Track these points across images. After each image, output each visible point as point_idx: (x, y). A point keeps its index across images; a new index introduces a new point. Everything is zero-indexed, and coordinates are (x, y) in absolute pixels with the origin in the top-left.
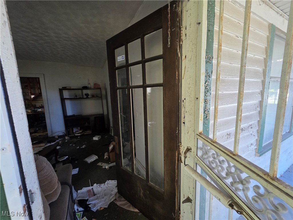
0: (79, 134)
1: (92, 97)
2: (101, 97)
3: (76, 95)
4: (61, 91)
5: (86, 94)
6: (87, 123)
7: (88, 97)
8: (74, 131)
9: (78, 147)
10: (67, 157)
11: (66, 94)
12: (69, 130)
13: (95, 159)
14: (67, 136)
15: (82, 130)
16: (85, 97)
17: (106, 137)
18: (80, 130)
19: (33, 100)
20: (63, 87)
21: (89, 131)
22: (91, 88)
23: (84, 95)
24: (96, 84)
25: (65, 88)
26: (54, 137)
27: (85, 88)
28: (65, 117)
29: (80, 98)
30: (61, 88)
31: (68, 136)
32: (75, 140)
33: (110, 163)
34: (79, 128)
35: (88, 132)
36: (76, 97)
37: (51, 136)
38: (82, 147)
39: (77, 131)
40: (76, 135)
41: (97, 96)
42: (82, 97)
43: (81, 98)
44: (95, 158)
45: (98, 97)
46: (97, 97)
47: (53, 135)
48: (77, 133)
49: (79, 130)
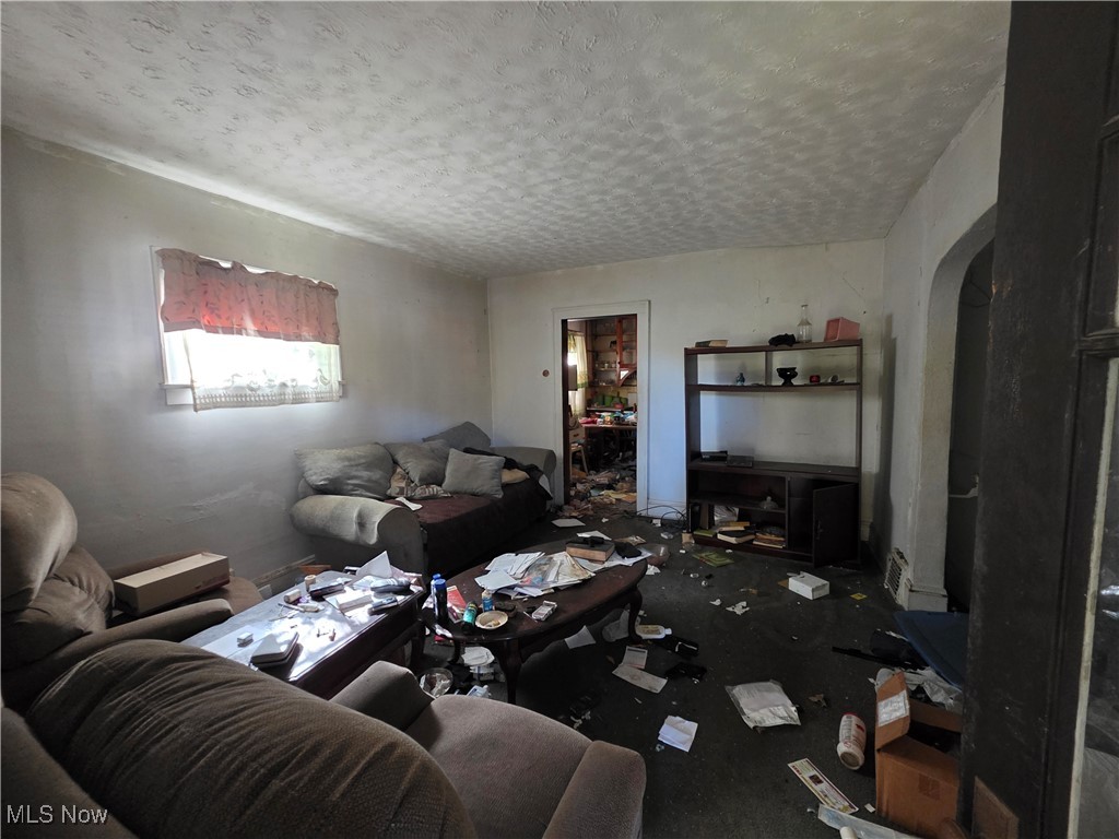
0: (733, 540)
1: (808, 382)
2: (858, 387)
3: (742, 375)
4: (690, 356)
5: (782, 372)
6: (769, 498)
7: (792, 385)
8: (716, 518)
9: (717, 602)
10: (669, 632)
11: (708, 369)
12: (697, 508)
13: (780, 722)
14: (688, 532)
15: (748, 524)
16: (778, 381)
17: (857, 597)
18: (741, 518)
19: (623, 385)
20: (698, 344)
21: (773, 538)
22: (809, 341)
23: (775, 373)
24: (837, 321)
25: (704, 348)
26: (651, 519)
27: (784, 342)
28: (693, 454)
29: (756, 388)
30: (692, 345)
31: (692, 532)
32: (712, 558)
33: (871, 809)
34: (737, 510)
35: (771, 542)
36: (739, 384)
37: (644, 513)
38: (730, 609)
39: (726, 523)
40: (720, 537)
41: (834, 378)
42: (763, 383)
43: (761, 386)
44: (781, 712)
45: (842, 383)
46: (835, 383)
47: (651, 513)
48: (724, 529)
49: (736, 519)
